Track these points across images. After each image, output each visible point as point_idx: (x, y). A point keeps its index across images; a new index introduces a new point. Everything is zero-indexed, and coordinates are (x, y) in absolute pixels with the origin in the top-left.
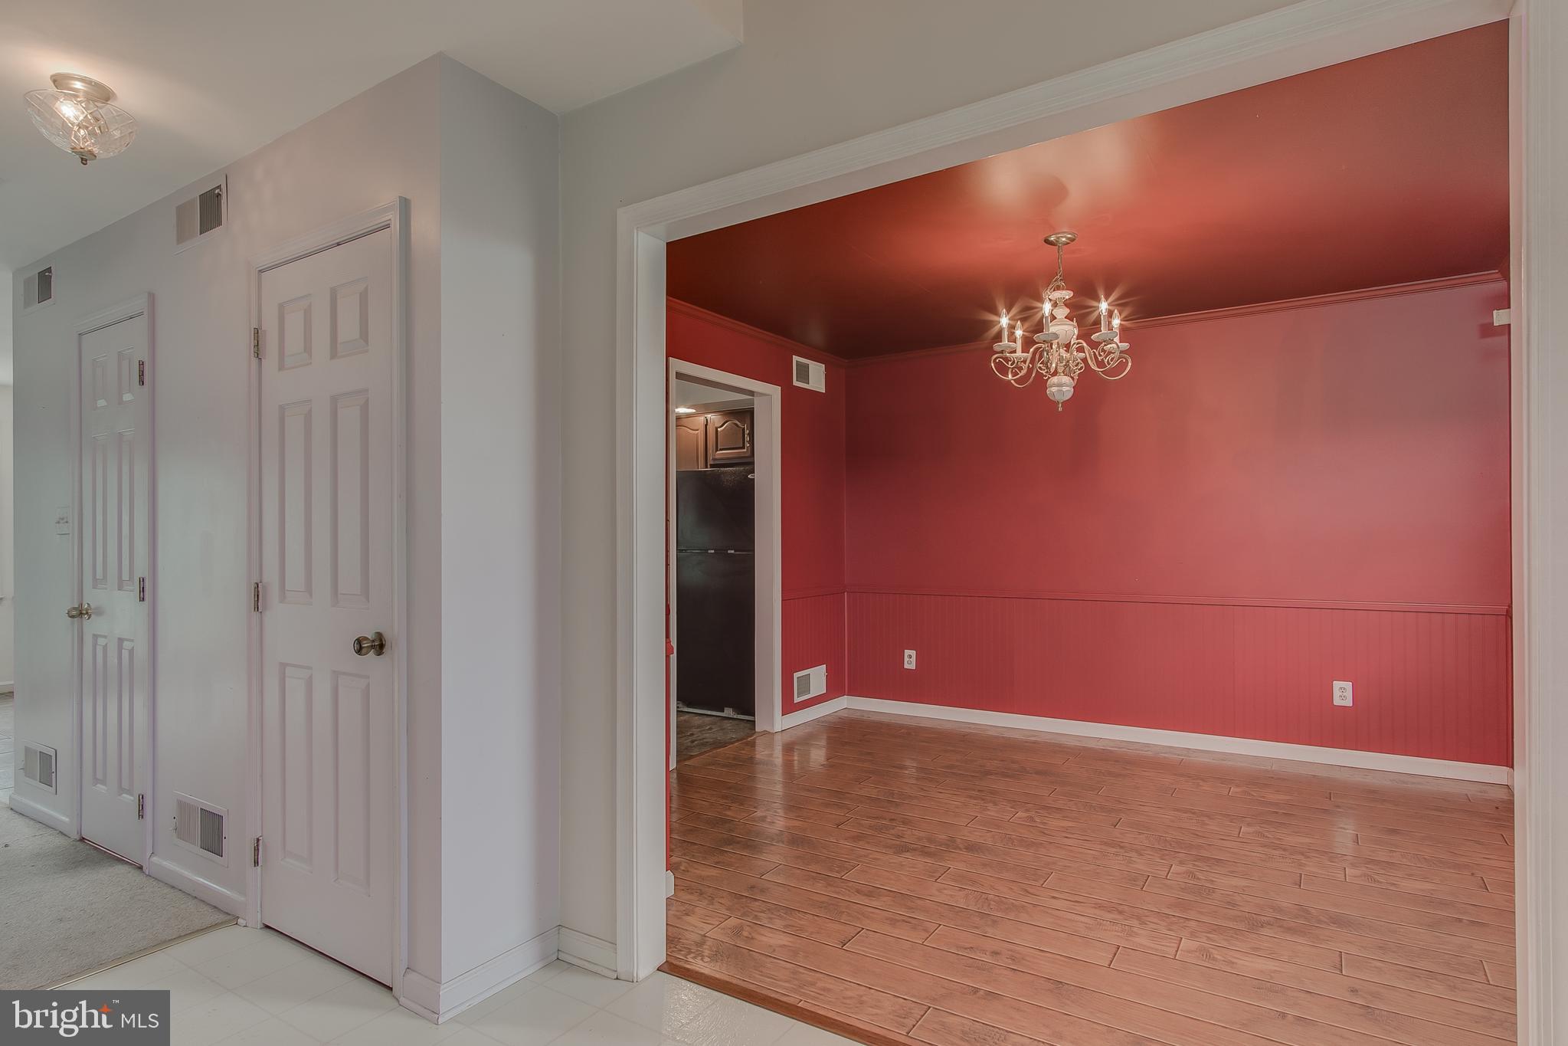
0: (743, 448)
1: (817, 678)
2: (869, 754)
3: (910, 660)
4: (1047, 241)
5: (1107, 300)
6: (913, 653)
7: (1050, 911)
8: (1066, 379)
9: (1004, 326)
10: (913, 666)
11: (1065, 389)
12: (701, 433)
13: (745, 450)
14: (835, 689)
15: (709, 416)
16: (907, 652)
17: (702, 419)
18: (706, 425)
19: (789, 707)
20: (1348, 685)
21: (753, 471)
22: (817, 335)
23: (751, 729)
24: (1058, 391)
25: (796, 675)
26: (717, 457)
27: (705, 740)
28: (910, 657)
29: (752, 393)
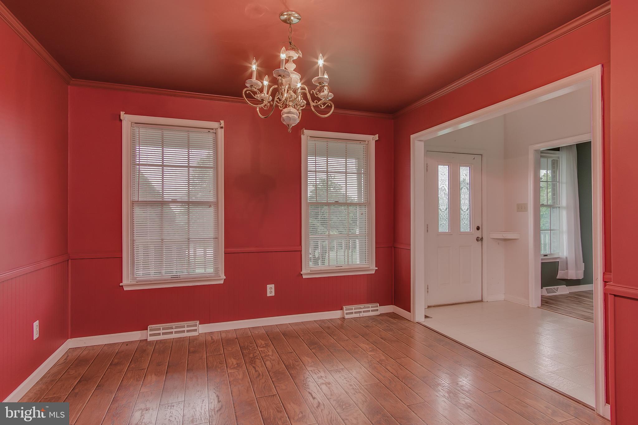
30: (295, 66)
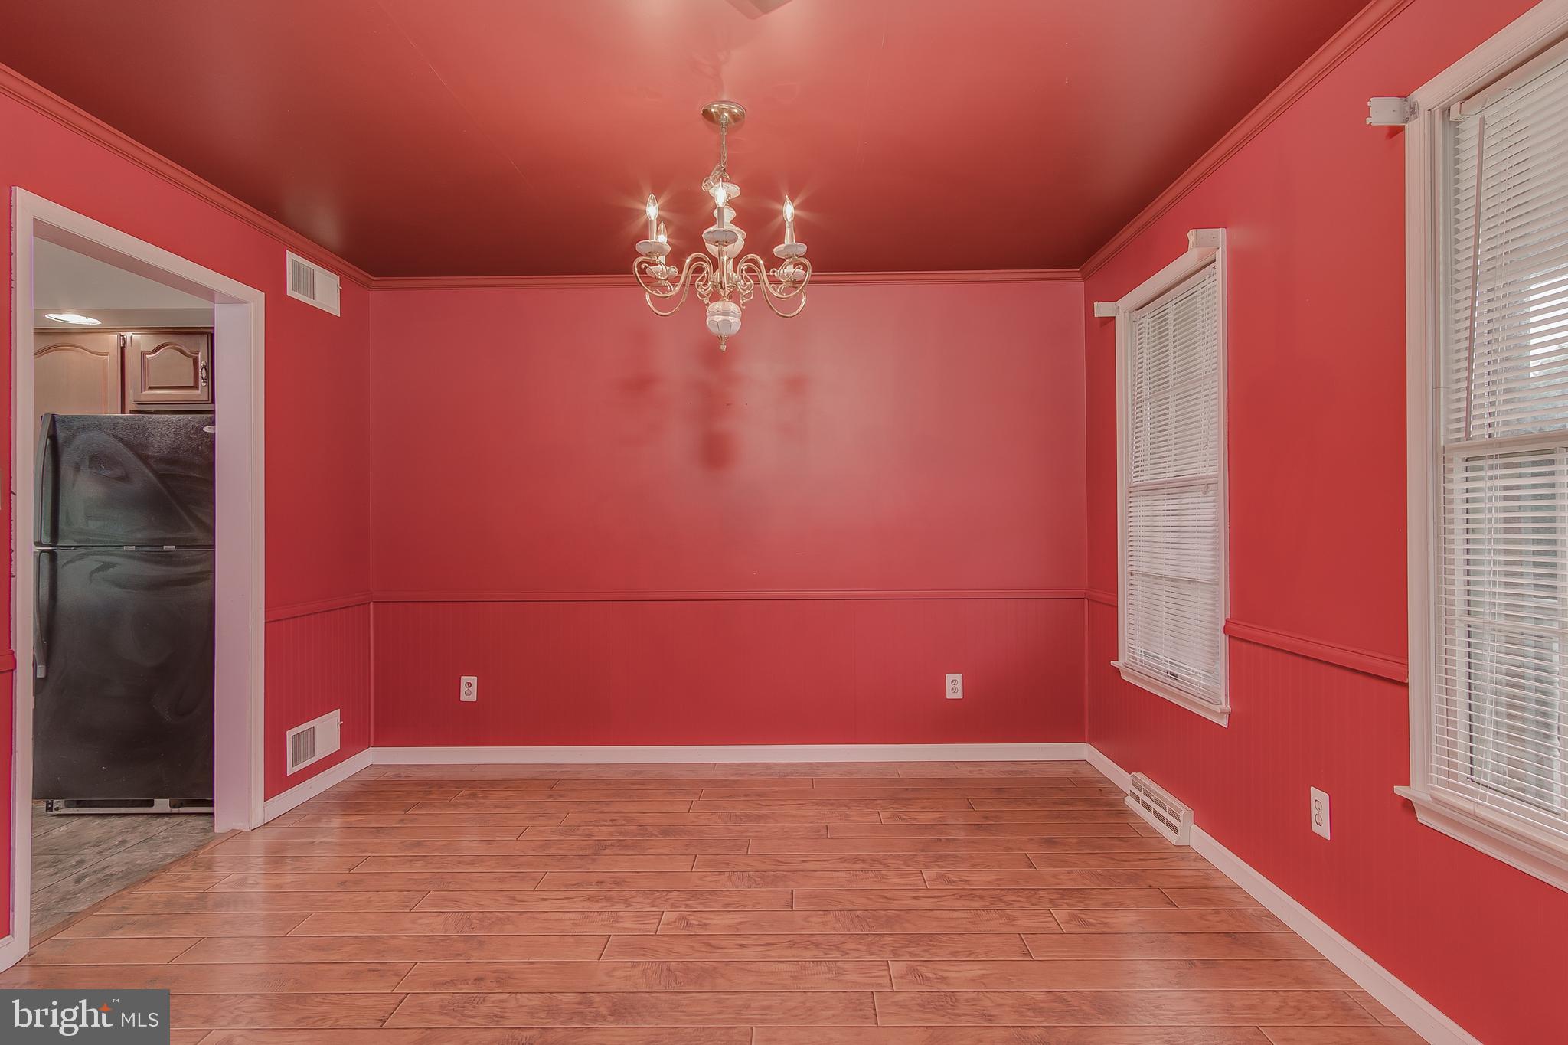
0: (195, 387)
1: (326, 731)
2: (418, 844)
3: (469, 689)
4: (707, 114)
5: (792, 200)
6: (473, 680)
7: (536, 915)
8: (733, 307)
9: (652, 218)
10: (473, 698)
11: (732, 319)
12: (112, 361)
13: (199, 392)
14: (352, 740)
15: (128, 335)
16: (465, 679)
17: (114, 339)
18: (123, 349)
19: (277, 781)
20: (959, 677)
21: (213, 423)
22: (328, 226)
23: (204, 830)
24: (725, 321)
25: (290, 733)
26: (143, 399)
27: (108, 871)
28: (469, 684)
29: (209, 294)
30: (734, 212)
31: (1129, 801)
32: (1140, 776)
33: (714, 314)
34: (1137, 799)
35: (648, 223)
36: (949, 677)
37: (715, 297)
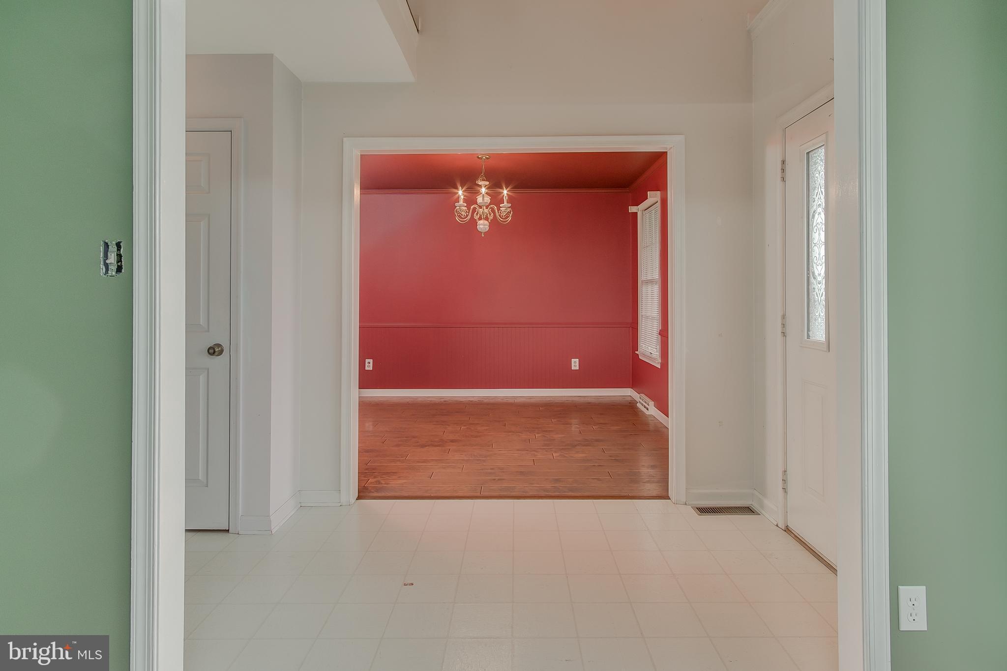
5: (506, 189)
6: (371, 361)
8: (486, 222)
9: (460, 195)
11: (485, 226)
20: (578, 361)
24: (482, 227)
28: (369, 363)
31: (639, 405)
32: (642, 395)
33: (479, 225)
34: (642, 404)
35: (459, 197)
36: (573, 360)
37: (480, 219)
